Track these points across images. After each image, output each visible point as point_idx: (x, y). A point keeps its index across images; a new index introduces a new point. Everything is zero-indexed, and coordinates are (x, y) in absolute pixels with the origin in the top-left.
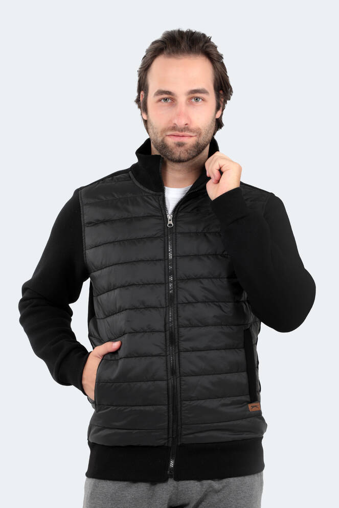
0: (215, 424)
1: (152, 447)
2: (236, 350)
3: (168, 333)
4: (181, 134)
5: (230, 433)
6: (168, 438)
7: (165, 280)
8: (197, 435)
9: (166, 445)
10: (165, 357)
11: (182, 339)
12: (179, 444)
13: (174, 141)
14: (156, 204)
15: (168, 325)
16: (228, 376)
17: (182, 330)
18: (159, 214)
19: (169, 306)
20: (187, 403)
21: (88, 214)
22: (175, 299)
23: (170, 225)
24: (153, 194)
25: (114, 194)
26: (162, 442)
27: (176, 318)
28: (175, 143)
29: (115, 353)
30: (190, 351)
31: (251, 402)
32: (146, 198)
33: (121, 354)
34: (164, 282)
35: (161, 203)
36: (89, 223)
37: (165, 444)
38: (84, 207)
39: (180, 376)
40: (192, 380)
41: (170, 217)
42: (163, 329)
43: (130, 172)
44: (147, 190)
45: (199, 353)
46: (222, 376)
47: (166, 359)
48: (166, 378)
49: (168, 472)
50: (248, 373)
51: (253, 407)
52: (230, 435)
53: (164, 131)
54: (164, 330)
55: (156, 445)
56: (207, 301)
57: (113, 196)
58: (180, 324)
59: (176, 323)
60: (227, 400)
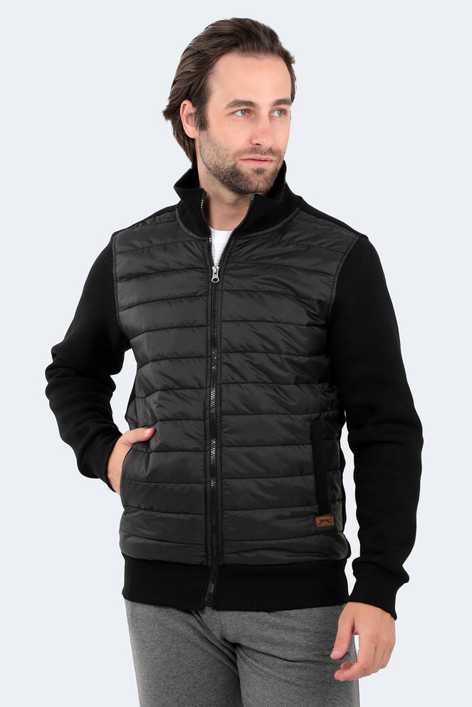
0: (267, 542)
1: (188, 565)
2: (301, 446)
3: (208, 421)
4: (264, 157)
5: (290, 554)
6: (207, 556)
7: (207, 352)
8: (243, 554)
9: (205, 564)
10: (203, 453)
11: (226, 430)
12: (221, 564)
13: (252, 167)
14: (199, 253)
15: (207, 412)
16: (288, 480)
17: (225, 417)
18: (202, 266)
19: (210, 386)
20: (231, 513)
21: (121, 265)
22: (219, 377)
23: (215, 280)
24: (196, 239)
25: (152, 239)
26: (199, 561)
27: (219, 403)
28: (253, 170)
29: (146, 443)
30: (236, 446)
31: (320, 514)
32: (188, 244)
33: (153, 444)
34: (205, 355)
35: (206, 251)
36: (122, 278)
37: (203, 562)
38: (117, 256)
39: (222, 478)
40: (238, 484)
41: (215, 269)
42: (202, 415)
43: (176, 210)
44: (191, 234)
45: (247, 450)
46: (278, 480)
47: (205, 455)
48: (203, 480)
49: (206, 599)
50: (316, 477)
51: (323, 521)
52: (290, 556)
53: (238, 153)
54: (203, 418)
55: (191, 563)
56: (258, 381)
57: (151, 242)
58: (223, 410)
59: (219, 410)
60: (287, 512)
